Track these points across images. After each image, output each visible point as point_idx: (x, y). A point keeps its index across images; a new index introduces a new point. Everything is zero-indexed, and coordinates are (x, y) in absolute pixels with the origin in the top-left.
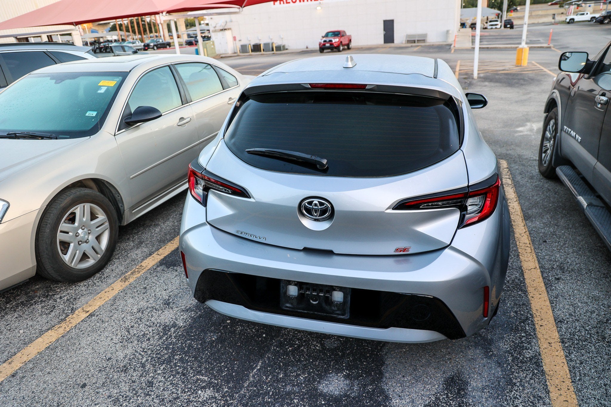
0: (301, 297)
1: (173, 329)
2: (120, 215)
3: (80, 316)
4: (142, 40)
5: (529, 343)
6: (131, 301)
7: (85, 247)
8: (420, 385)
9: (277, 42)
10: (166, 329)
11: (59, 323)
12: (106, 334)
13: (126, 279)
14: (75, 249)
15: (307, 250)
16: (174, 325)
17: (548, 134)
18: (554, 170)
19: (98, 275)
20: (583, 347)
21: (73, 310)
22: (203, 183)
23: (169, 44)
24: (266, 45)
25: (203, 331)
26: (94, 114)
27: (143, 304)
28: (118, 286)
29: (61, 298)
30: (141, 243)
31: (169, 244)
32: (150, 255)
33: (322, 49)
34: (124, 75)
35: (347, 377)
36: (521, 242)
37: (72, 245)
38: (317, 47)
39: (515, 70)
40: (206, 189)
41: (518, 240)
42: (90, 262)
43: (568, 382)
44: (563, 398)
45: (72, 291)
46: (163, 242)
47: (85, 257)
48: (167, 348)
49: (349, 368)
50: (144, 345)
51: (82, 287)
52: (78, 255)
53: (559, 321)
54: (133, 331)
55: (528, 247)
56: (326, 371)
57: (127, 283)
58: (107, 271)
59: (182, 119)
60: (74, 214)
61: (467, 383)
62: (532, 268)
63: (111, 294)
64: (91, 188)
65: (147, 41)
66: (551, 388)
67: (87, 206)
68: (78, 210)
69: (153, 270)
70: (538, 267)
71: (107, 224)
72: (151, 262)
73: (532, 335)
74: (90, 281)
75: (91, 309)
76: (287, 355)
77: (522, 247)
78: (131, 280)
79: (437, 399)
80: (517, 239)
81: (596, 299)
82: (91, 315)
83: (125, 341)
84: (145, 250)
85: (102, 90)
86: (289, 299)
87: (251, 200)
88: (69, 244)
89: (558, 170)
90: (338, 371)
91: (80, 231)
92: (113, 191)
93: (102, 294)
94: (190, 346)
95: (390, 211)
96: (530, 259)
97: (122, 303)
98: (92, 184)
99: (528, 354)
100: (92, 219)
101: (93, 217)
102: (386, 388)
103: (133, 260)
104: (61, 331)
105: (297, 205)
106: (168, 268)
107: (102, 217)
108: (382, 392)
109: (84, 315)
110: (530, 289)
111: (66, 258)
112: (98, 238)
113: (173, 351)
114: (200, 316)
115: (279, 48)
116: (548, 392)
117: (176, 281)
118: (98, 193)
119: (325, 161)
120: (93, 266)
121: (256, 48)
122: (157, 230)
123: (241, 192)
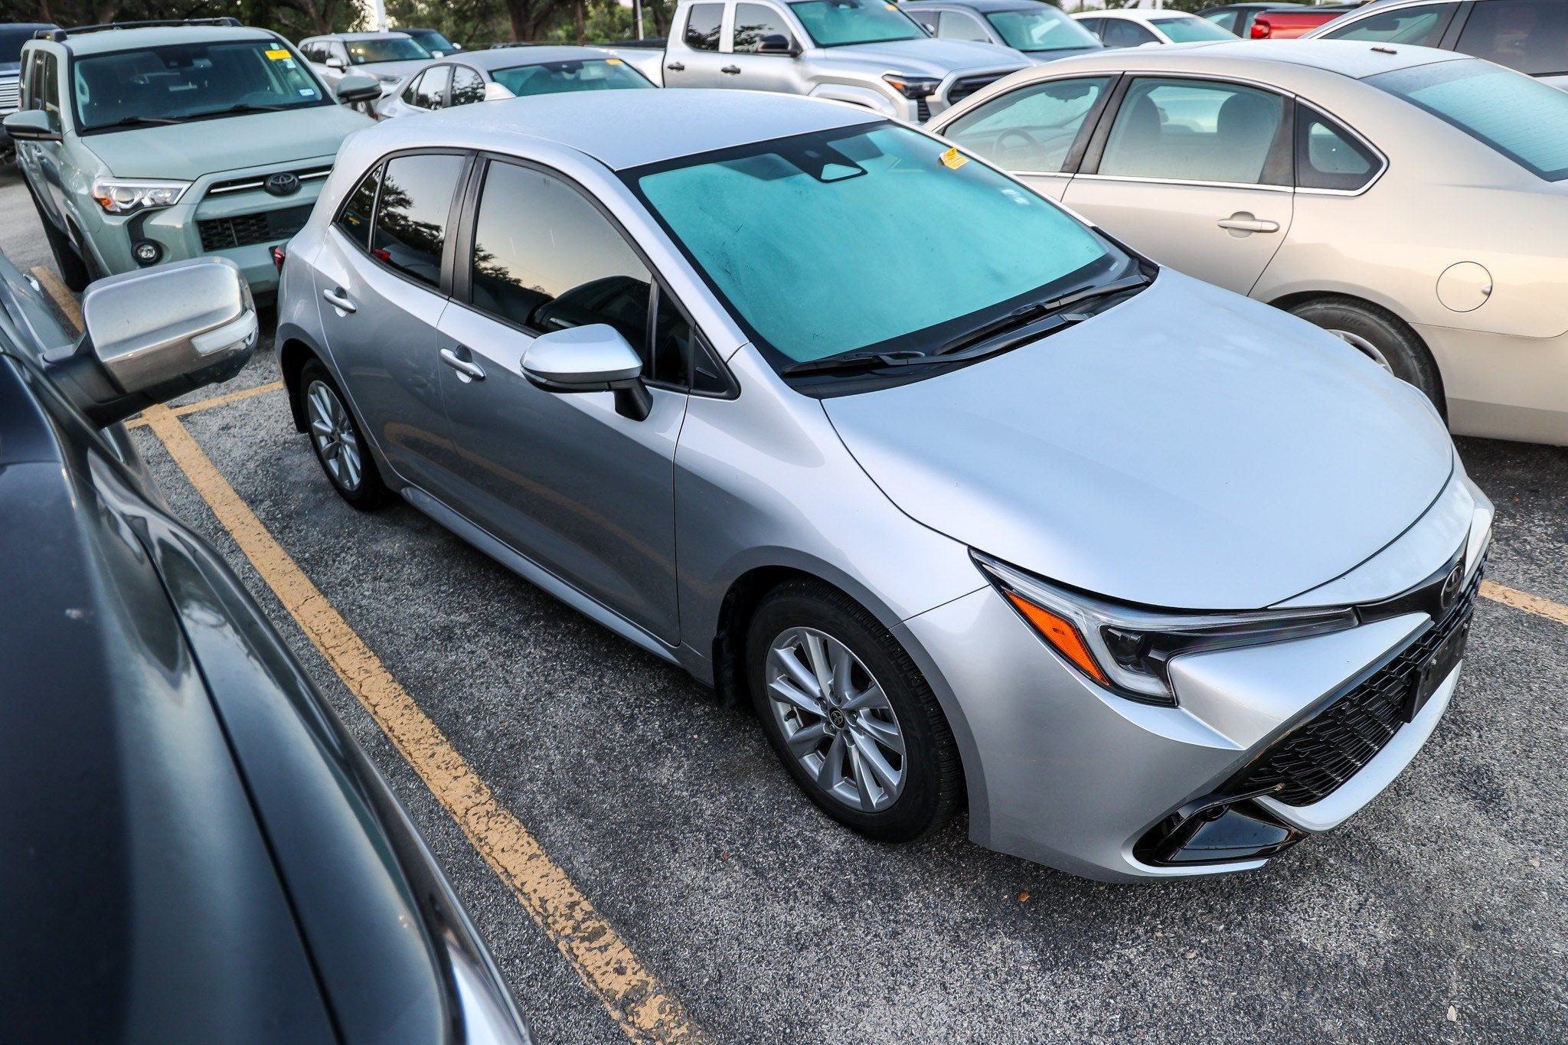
36: (356, 652)
41: (364, 653)
55: (334, 647)
62: (304, 606)
70: (293, 614)
77: (345, 639)
80: (368, 655)
96: (316, 622)
110: (290, 565)
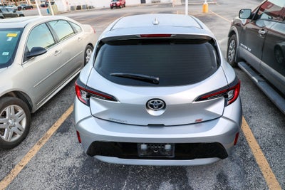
0: (149, 150)
1: (74, 170)
2: (30, 108)
3: (18, 169)
4: (16, 5)
5: (248, 151)
6: (46, 156)
7: (14, 129)
8: (206, 181)
9: (89, 5)
10: (70, 170)
11: (7, 175)
12: (37, 178)
13: (40, 143)
14: (8, 131)
15: (150, 125)
16: (74, 167)
17: (231, 47)
18: (237, 64)
19: (23, 142)
20: (270, 150)
21: (13, 166)
22: (86, 93)
23: (32, 7)
24: (83, 6)
25: (91, 168)
26: (7, 53)
27: (53, 157)
28: (37, 148)
29: (4, 159)
30: (43, 120)
31: (59, 119)
32: (50, 127)
33: (112, 7)
34: (21, 30)
35: (171, 182)
37: (6, 130)
38: (109, 6)
39: (203, 14)
40: (88, 97)
42: (18, 136)
43: (269, 168)
44: (269, 177)
45: (10, 154)
46: (56, 118)
47: (14, 134)
48: (74, 181)
49: (171, 177)
50: (60, 181)
51: (15, 151)
52: (11, 134)
53: (257, 138)
54: (52, 174)
56: (160, 181)
57: (41, 146)
58: (28, 139)
59: (56, 52)
60: (5, 113)
61: (227, 176)
63: (34, 153)
64: (12, 96)
65: (19, 6)
66: (263, 173)
67: (12, 106)
68: (7, 110)
69: (54, 136)
71: (24, 114)
72: (52, 131)
73: (247, 147)
74: (19, 147)
75: (24, 164)
76: (138, 175)
78: (43, 143)
79: (216, 187)
81: (268, 125)
82: (25, 168)
83: (49, 180)
84: (47, 124)
85: (10, 39)
86: (142, 151)
87: (118, 102)
88: (4, 130)
89: (239, 64)
90: (166, 180)
91: (10, 121)
92: (25, 96)
93: (28, 154)
94: (86, 178)
95: (194, 102)
97: (42, 158)
98: (13, 94)
99: (249, 157)
100: (16, 113)
101: (16, 112)
102: (191, 185)
103: (41, 131)
104: (9, 180)
105: (145, 104)
106: (62, 133)
107: (21, 111)
108: (190, 188)
109: (21, 168)
111: (4, 137)
112: (20, 123)
113: (78, 183)
114: (87, 160)
115: (90, 7)
116: (262, 175)
117: (69, 141)
118: (17, 99)
119: (158, 79)
120: (20, 138)
121: (79, 8)
122: (51, 112)
123: (111, 98)
